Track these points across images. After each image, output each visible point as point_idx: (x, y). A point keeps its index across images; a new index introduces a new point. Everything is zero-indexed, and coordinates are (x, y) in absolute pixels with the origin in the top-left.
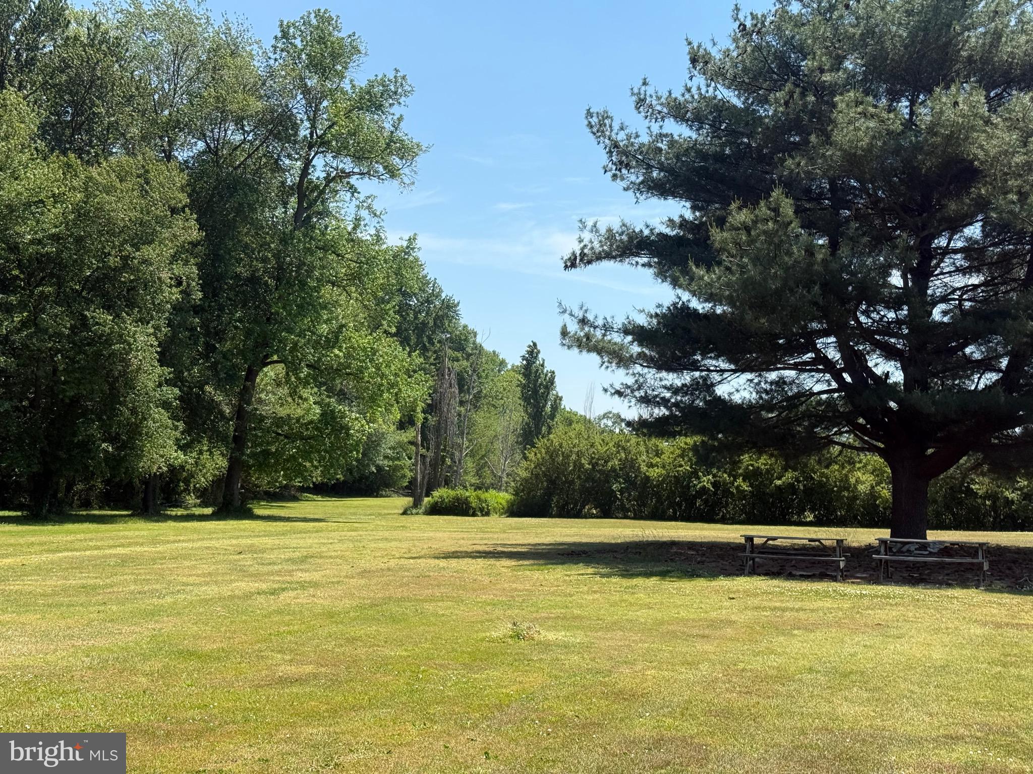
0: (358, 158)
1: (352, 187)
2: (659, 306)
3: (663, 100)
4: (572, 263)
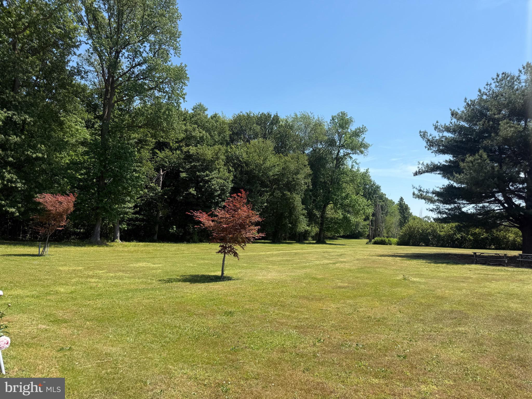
0: (352, 149)
1: (351, 157)
2: (443, 185)
3: (443, 127)
4: (416, 174)
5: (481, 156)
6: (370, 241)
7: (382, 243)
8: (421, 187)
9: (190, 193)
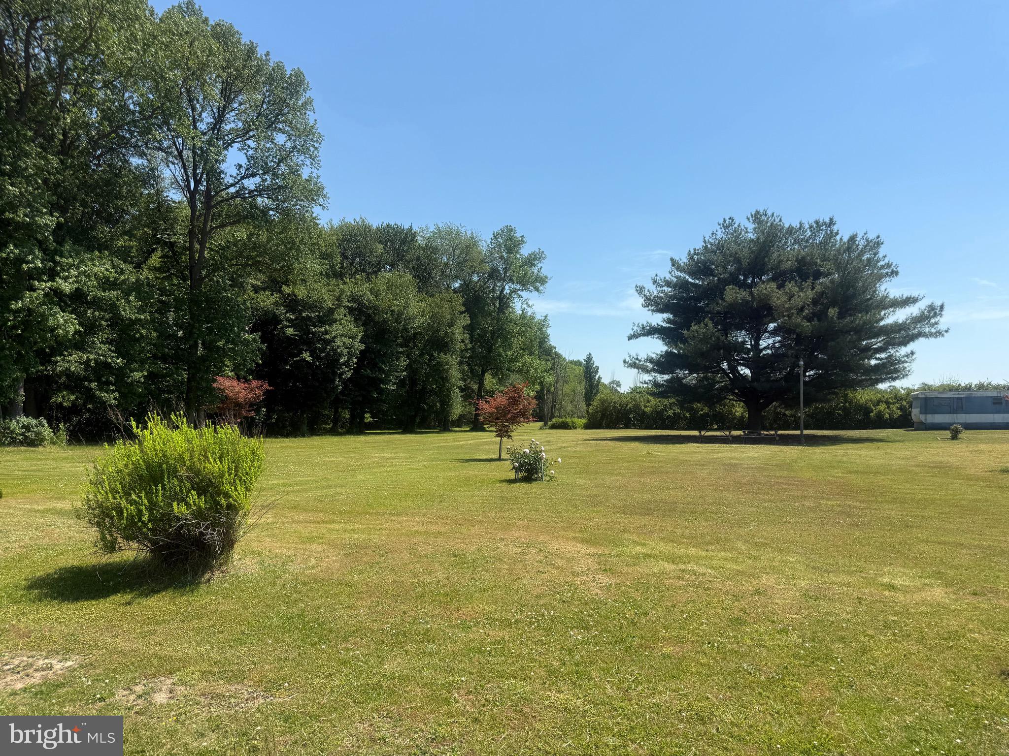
1: (519, 295)
2: (661, 352)
3: (663, 280)
6: (546, 424)
8: (638, 356)
9: (304, 360)
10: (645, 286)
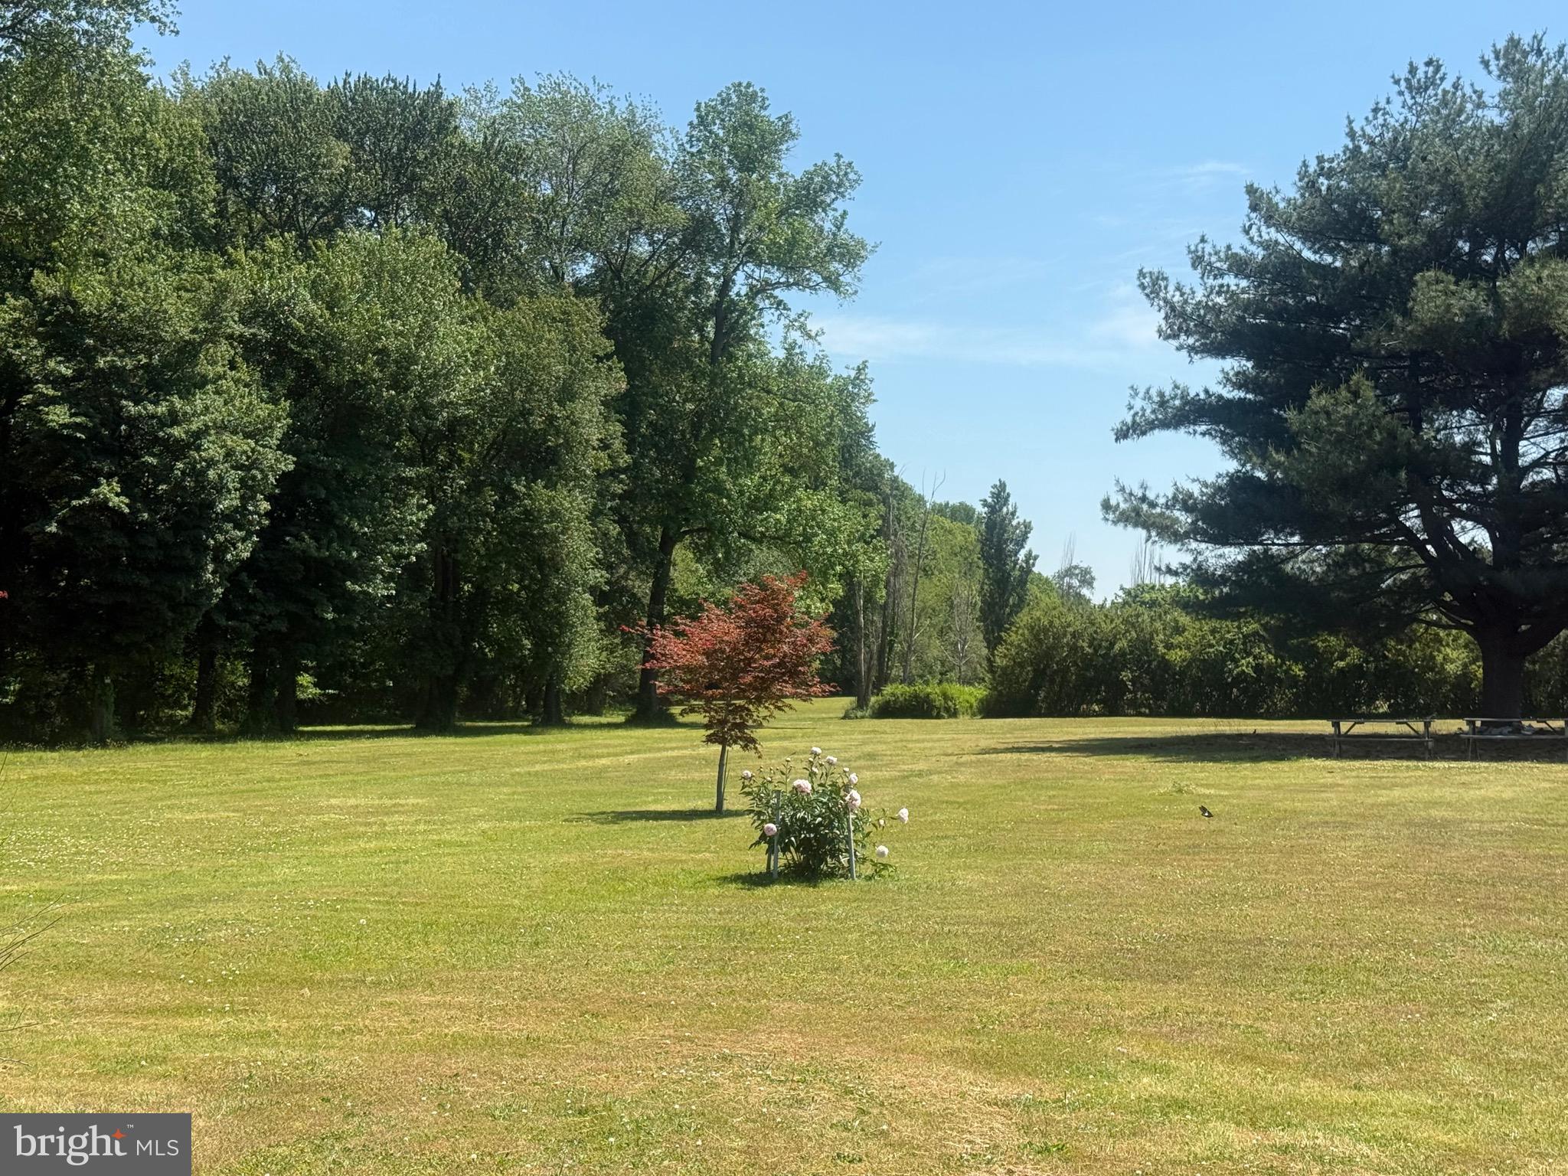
0: (786, 266)
1: (780, 303)
4: (1122, 434)
5: (1356, 394)
6: (862, 704)
7: (919, 708)
8: (1145, 489)
9: (103, 506)
10: (1167, 272)
